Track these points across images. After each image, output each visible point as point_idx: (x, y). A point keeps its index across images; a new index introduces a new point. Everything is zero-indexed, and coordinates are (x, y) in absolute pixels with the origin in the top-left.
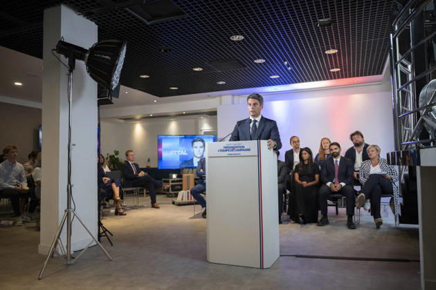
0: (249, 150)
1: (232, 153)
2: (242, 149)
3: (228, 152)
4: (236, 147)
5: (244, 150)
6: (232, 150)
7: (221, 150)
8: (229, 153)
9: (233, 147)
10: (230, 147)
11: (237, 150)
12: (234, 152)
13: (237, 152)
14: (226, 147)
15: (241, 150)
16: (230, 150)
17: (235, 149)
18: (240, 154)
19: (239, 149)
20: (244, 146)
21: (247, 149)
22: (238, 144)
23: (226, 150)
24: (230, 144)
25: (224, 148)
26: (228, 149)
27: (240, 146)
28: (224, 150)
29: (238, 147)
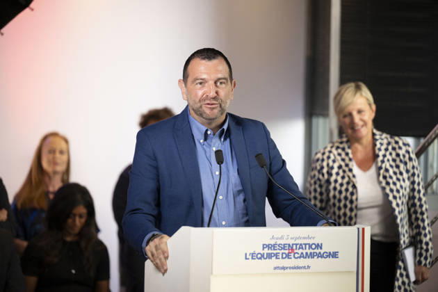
0: (334, 255)
2: (315, 251)
3: (274, 262)
4: (301, 247)
5: (320, 256)
6: (288, 256)
7: (254, 256)
9: (291, 248)
10: (283, 247)
11: (302, 256)
12: (292, 262)
13: (302, 262)
14: (268, 246)
15: (312, 256)
16: (283, 253)
17: (295, 253)
18: (309, 267)
19: (307, 253)
20: (321, 244)
21: (330, 253)
22: (304, 238)
23: (269, 256)
24: (282, 238)
25: (264, 248)
26: (275, 252)
27: (311, 242)
28: (263, 256)
29: (306, 244)
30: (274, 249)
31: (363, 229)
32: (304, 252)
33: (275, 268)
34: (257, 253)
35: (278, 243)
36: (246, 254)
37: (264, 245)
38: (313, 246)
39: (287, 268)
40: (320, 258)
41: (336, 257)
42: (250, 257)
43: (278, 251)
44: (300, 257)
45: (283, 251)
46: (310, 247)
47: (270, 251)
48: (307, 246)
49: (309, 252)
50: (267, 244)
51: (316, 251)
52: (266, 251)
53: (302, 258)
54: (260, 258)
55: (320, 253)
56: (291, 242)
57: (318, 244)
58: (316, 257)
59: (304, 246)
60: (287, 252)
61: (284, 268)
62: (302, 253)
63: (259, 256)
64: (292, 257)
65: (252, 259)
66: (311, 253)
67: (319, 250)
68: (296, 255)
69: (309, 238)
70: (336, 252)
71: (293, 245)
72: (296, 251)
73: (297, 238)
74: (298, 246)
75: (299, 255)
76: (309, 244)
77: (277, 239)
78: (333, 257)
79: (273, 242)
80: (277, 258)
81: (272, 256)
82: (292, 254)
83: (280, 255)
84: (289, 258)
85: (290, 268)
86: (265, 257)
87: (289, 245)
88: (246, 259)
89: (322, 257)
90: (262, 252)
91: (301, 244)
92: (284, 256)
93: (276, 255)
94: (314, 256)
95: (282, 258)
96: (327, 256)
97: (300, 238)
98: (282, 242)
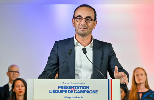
0: (96, 92)
1: (71, 95)
3: (64, 94)
5: (88, 92)
6: (71, 92)
7: (54, 91)
8: (68, 95)
10: (69, 87)
14: (61, 87)
15: (84, 92)
16: (68, 91)
17: (75, 91)
18: (82, 97)
19: (81, 91)
20: (89, 87)
21: (93, 91)
22: (80, 84)
23: (62, 92)
24: (68, 83)
25: (59, 88)
26: (65, 90)
27: (83, 85)
28: (58, 91)
29: (80, 87)
30: (64, 89)
31: (111, 80)
32: (80, 90)
33: (65, 97)
34: (55, 90)
35: (66, 86)
36: (50, 90)
37: (59, 86)
38: (85, 88)
39: (71, 97)
40: (88, 93)
41: (96, 93)
42: (52, 92)
43: (66, 89)
44: (78, 93)
45: (69, 89)
46: (83, 88)
47: (62, 89)
48: (81, 87)
49: (82, 90)
50: (61, 86)
51: (86, 90)
52: (60, 89)
53: (79, 93)
54: (57, 93)
55: (88, 91)
56: (73, 85)
57: (87, 87)
58: (86, 93)
59: (79, 87)
60: (71, 90)
61: (69, 97)
62: (79, 91)
63: (57, 91)
64: (73, 92)
65: (53, 93)
66: (83, 91)
67: (88, 89)
68: (76, 92)
69: (82, 83)
70: (96, 91)
71: (74, 86)
72: (75, 90)
73: (76, 84)
74: (76, 87)
75: (77, 92)
76: (82, 86)
77: (66, 84)
78: (95, 93)
79: (63, 85)
80: (65, 93)
81: (63, 92)
82: (74, 91)
83: (67, 91)
84: (72, 93)
85: (72, 97)
86: (60, 92)
87: (72, 87)
88: (50, 92)
89: (89, 92)
90: (58, 90)
91: (78, 87)
92: (69, 92)
93: (65, 91)
94: (85, 92)
95: (68, 93)
96: (92, 92)
97: (77, 83)
98: (69, 85)
